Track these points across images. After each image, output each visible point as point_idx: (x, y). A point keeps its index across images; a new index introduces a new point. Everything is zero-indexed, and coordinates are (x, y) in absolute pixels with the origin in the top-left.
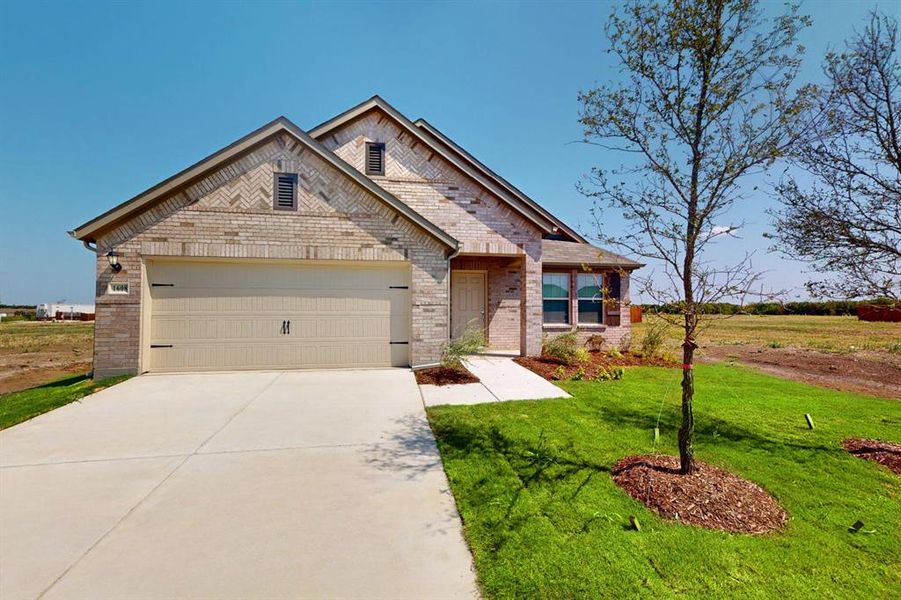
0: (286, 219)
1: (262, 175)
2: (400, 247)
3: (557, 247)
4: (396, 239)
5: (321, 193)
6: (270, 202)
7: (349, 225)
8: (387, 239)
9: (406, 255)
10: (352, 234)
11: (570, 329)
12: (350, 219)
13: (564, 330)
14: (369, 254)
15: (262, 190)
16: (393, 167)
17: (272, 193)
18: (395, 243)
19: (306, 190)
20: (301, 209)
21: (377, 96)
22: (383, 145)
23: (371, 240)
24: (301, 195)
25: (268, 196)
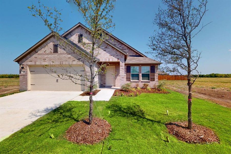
0: (56, 55)
1: (51, 45)
2: (82, 61)
3: (137, 59)
4: (81, 59)
5: (63, 48)
6: (52, 51)
7: (69, 56)
8: (79, 59)
9: (83, 63)
10: (70, 58)
11: (139, 82)
12: (70, 54)
13: (137, 82)
14: (75, 63)
15: (51, 49)
16: (85, 40)
17: (53, 49)
18: (80, 60)
19: (60, 48)
20: (59, 52)
21: (79, 22)
22: (82, 35)
23: (75, 59)
24: (59, 49)
25: (52, 50)
